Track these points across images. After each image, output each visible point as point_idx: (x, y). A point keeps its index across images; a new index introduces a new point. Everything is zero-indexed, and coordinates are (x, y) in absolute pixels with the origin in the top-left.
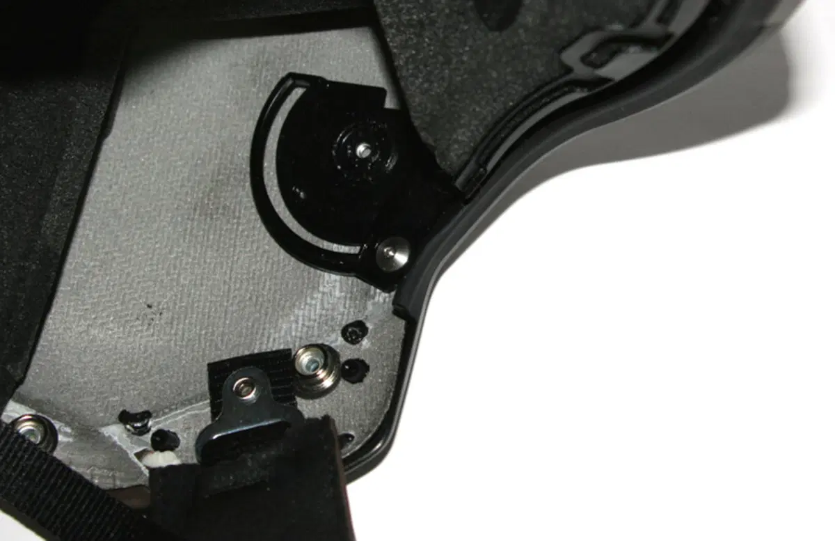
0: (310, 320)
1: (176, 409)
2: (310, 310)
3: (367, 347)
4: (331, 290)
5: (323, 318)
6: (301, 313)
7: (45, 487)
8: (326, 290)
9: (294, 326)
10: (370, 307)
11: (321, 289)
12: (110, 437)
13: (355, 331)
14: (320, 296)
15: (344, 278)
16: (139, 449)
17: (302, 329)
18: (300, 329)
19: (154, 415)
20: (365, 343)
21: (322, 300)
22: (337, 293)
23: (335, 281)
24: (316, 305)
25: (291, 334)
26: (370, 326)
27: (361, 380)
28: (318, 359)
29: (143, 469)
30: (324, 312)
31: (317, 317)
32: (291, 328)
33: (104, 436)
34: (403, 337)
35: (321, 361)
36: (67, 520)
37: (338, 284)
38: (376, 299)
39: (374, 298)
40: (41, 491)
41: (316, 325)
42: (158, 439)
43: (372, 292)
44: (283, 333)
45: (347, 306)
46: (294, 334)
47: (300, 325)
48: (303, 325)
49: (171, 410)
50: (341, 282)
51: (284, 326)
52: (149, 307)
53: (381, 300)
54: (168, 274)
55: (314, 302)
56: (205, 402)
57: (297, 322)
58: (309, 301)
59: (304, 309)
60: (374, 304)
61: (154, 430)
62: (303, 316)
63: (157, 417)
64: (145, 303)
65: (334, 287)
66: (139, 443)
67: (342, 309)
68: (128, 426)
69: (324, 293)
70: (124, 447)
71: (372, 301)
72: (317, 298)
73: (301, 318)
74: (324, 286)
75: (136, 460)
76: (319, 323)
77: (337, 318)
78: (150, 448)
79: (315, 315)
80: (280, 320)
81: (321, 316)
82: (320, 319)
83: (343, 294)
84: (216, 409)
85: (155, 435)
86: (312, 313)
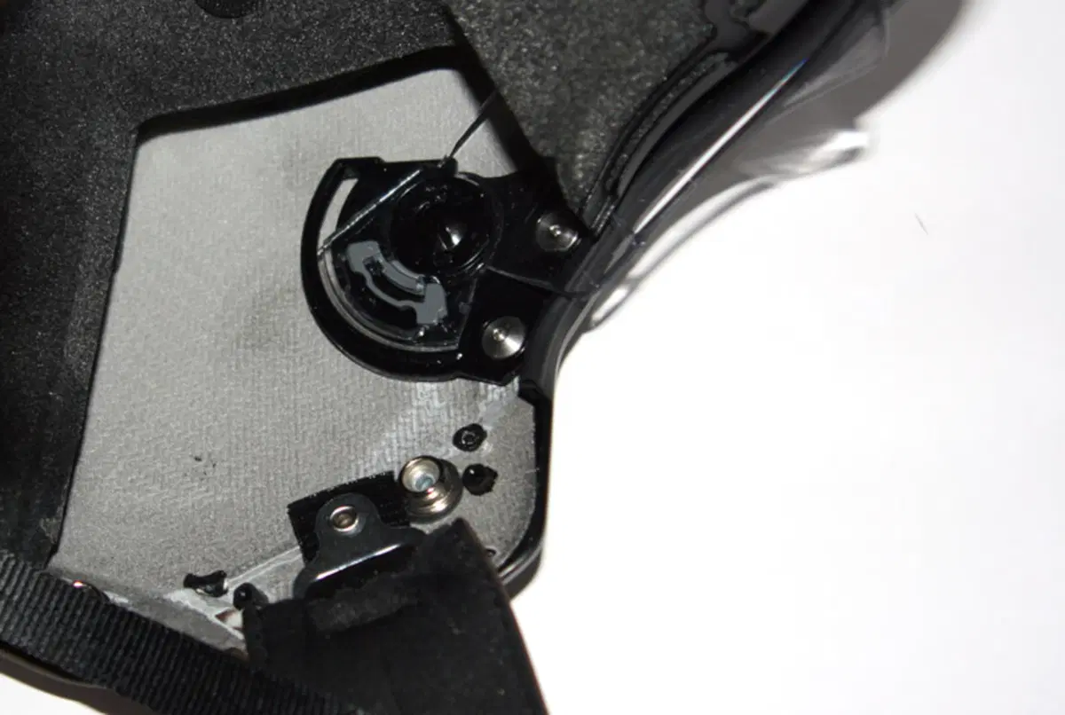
0: (407, 440)
1: (256, 564)
2: (405, 430)
3: (490, 450)
4: (428, 402)
5: (424, 436)
6: (394, 435)
7: (119, 647)
8: (420, 403)
9: (387, 451)
10: (482, 407)
11: (415, 403)
12: (179, 602)
13: (470, 437)
14: (414, 412)
15: (442, 385)
16: (220, 611)
17: (399, 452)
18: (396, 453)
19: (229, 574)
20: (486, 446)
21: (418, 415)
22: (436, 403)
23: (432, 391)
24: (411, 423)
25: (385, 460)
26: (487, 428)
27: (489, 489)
28: (430, 475)
29: (231, 630)
30: (423, 429)
31: (416, 436)
32: (384, 454)
33: (172, 602)
34: (534, 429)
35: (433, 477)
36: (155, 684)
37: (435, 394)
38: (490, 396)
39: (485, 397)
40: (115, 653)
41: (416, 444)
42: (243, 594)
43: (482, 392)
44: (374, 462)
45: (452, 414)
46: (389, 460)
47: (395, 449)
48: (399, 448)
49: (249, 567)
50: (439, 391)
51: (375, 453)
52: (198, 459)
53: (496, 397)
54: (215, 419)
55: (408, 420)
56: (294, 550)
57: (390, 446)
58: (401, 420)
59: (397, 430)
60: (487, 405)
61: (232, 590)
62: (398, 438)
63: (233, 575)
64: (191, 456)
65: (431, 398)
66: (219, 605)
67: (446, 420)
68: (199, 590)
69: (419, 408)
70: (201, 610)
71: (484, 401)
72: (412, 414)
73: (395, 441)
74: (418, 400)
75: (218, 622)
76: (420, 442)
77: (442, 431)
78: (232, 608)
79: (413, 433)
80: (369, 449)
81: (420, 433)
82: (420, 437)
83: (444, 403)
84: (309, 552)
85: (237, 593)
86: (409, 433)
